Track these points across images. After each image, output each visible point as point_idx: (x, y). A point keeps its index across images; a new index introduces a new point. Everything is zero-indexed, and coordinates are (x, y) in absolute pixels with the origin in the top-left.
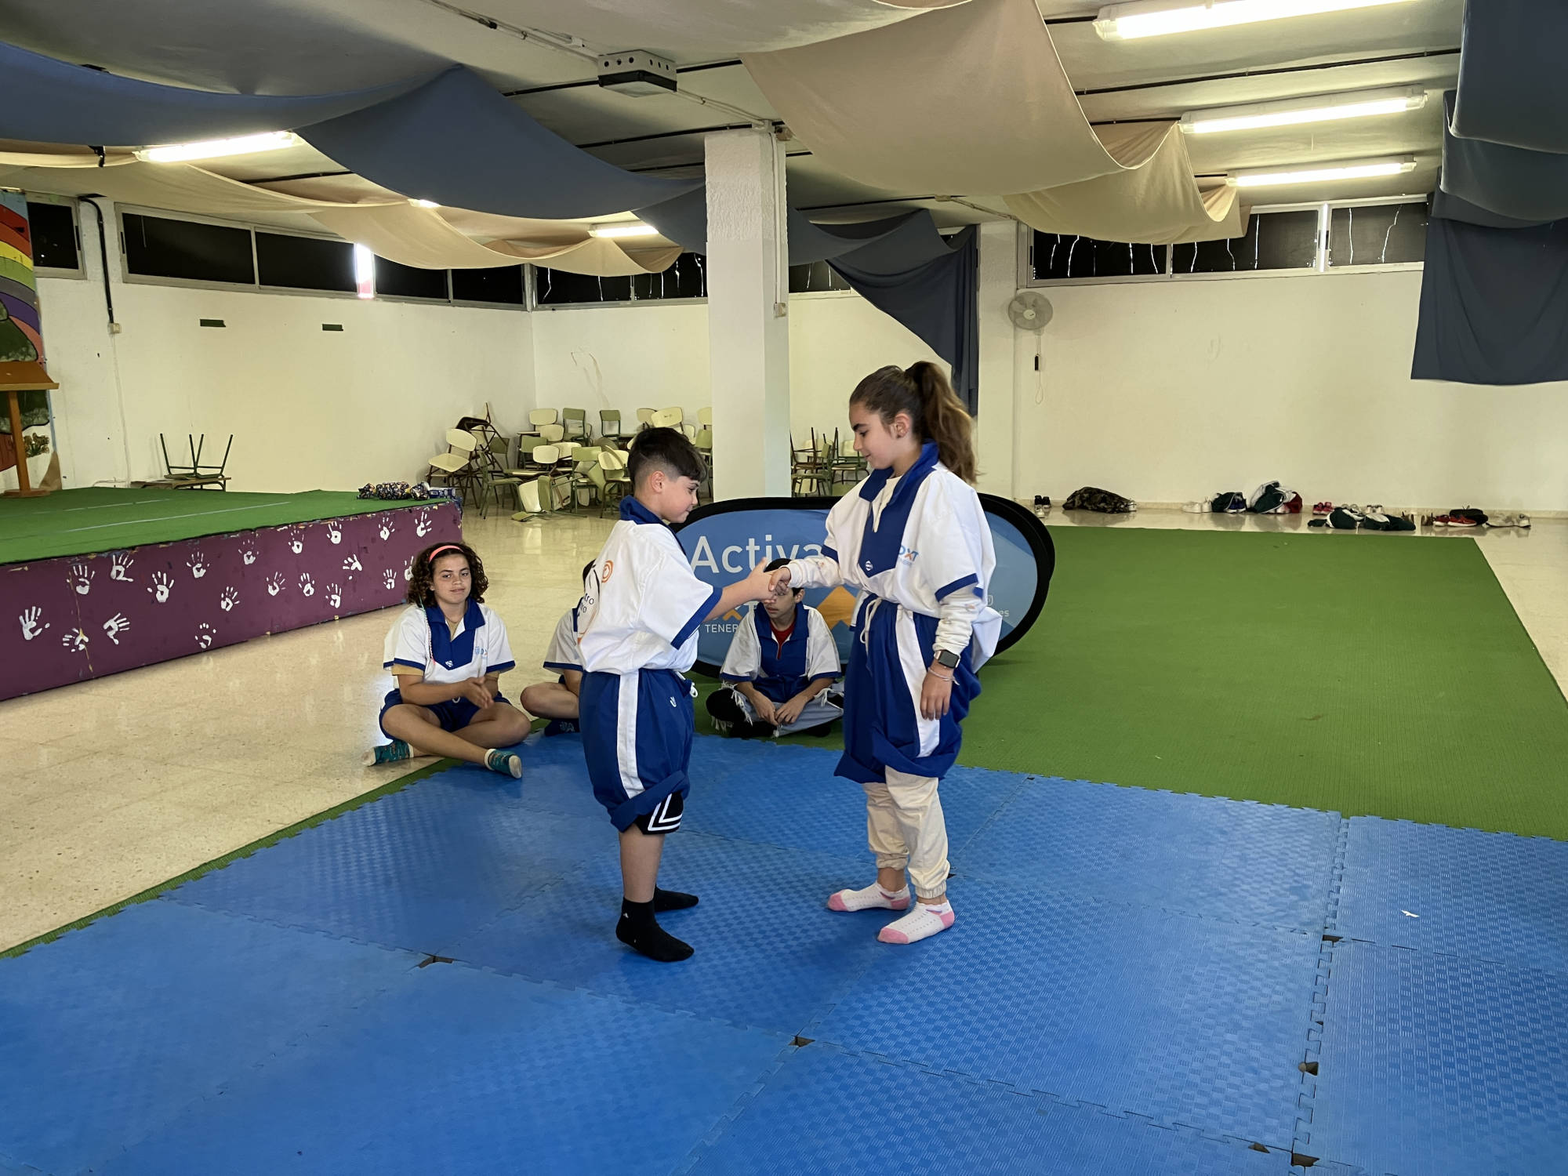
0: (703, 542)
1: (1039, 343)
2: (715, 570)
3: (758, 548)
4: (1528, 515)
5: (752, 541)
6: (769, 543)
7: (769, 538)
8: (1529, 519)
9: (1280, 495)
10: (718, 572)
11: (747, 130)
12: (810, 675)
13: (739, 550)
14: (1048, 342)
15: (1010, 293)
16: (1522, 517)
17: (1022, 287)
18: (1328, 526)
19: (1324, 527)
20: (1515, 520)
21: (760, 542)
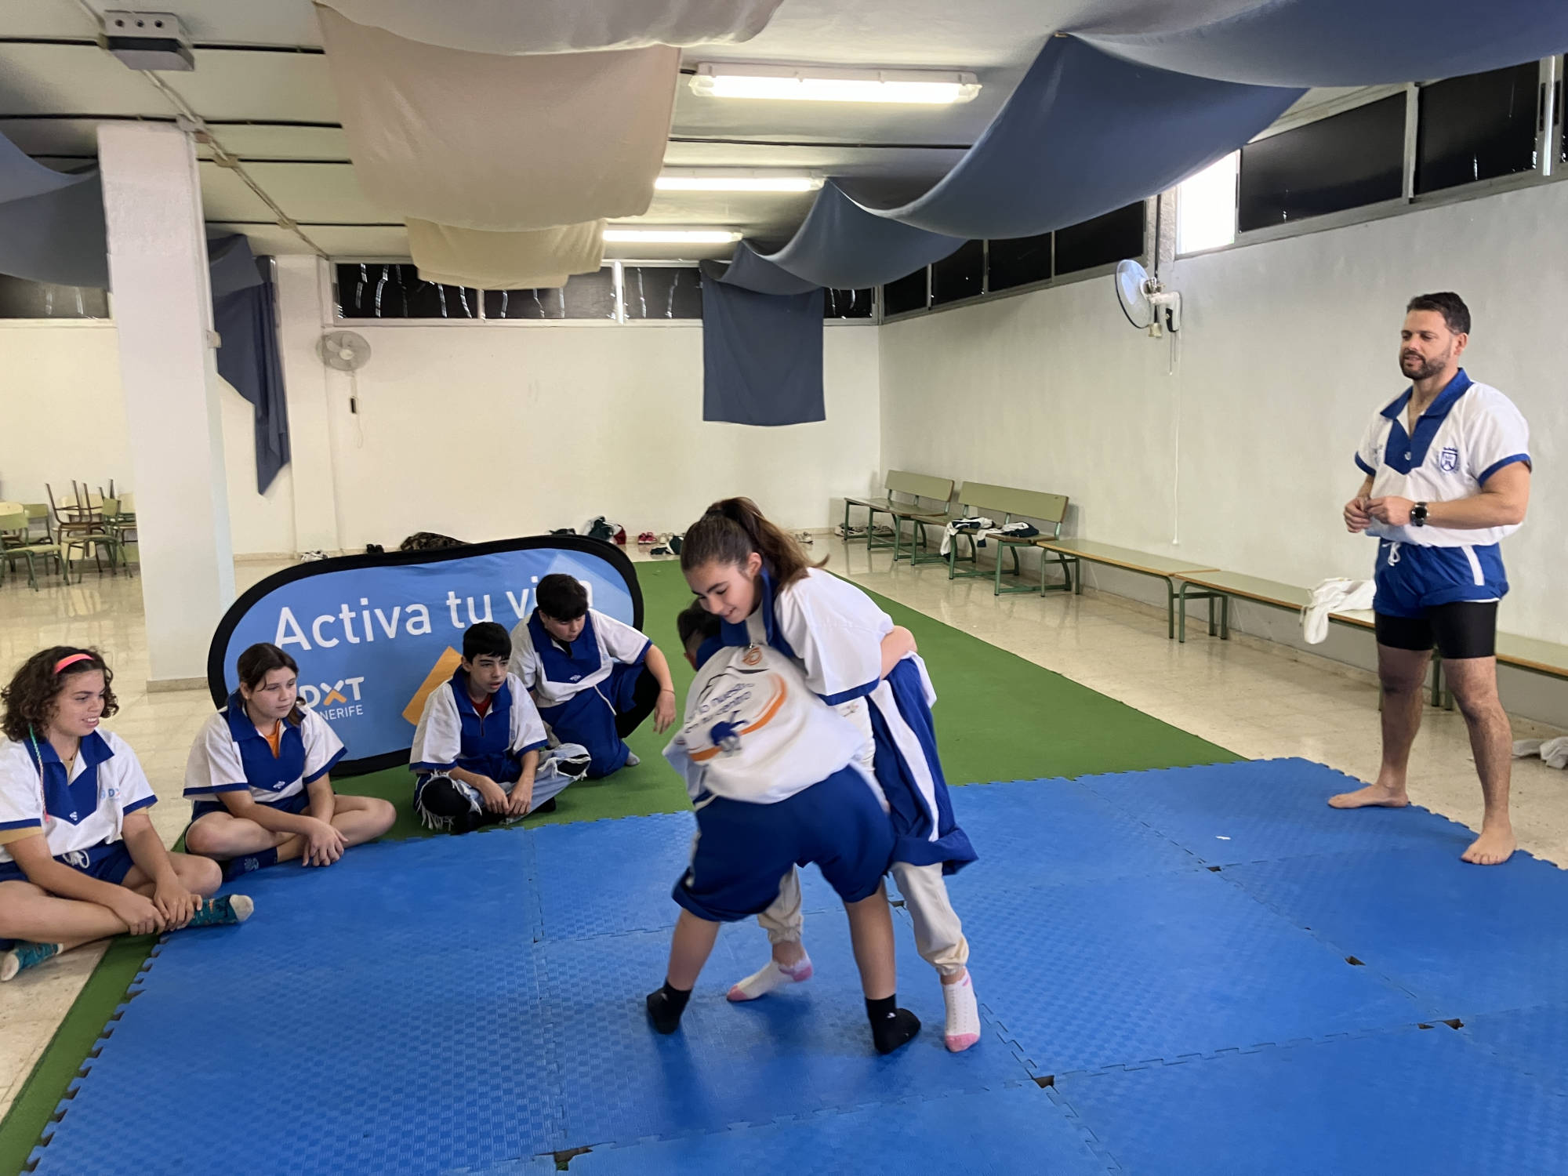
0: (286, 614)
1: (354, 387)
2: (307, 646)
3: (353, 615)
4: (809, 533)
5: (345, 607)
6: (365, 608)
7: (364, 601)
8: (810, 535)
9: (609, 529)
10: (310, 648)
11: (169, 125)
12: (516, 748)
13: (331, 619)
14: (366, 383)
15: (315, 332)
16: (806, 535)
17: (329, 325)
18: (668, 553)
19: (664, 554)
20: (800, 537)
21: (355, 607)
